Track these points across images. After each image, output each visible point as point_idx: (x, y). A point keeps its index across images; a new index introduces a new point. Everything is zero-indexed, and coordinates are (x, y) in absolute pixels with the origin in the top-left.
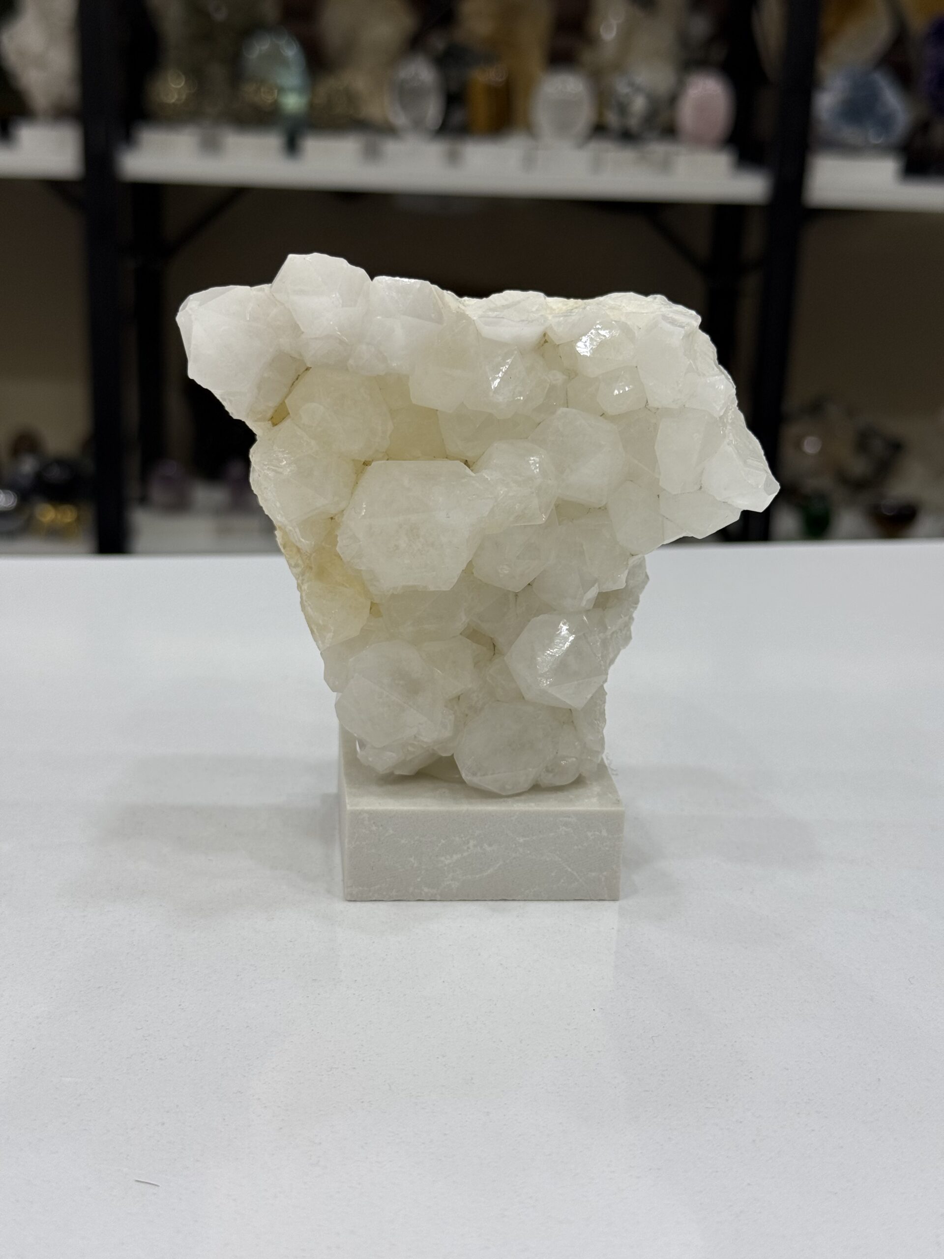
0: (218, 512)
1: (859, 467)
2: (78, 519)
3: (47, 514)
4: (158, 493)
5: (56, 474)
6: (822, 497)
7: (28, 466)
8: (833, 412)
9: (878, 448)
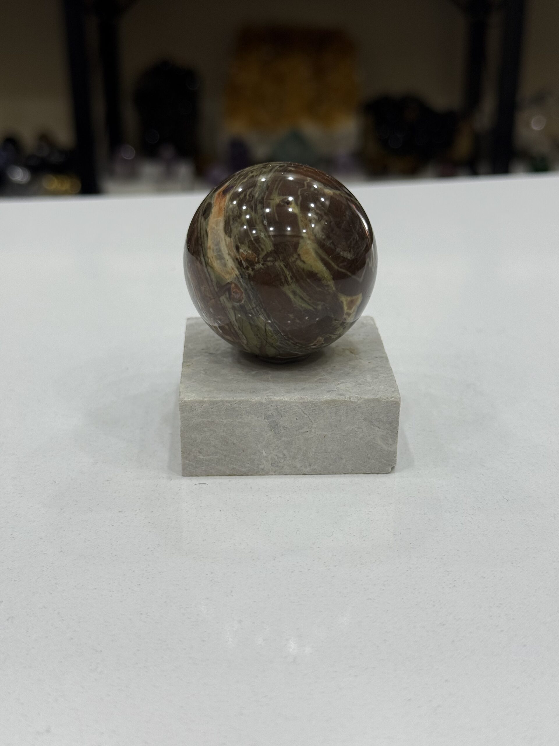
4: (119, 168)
6: (543, 158)
8: (551, 102)
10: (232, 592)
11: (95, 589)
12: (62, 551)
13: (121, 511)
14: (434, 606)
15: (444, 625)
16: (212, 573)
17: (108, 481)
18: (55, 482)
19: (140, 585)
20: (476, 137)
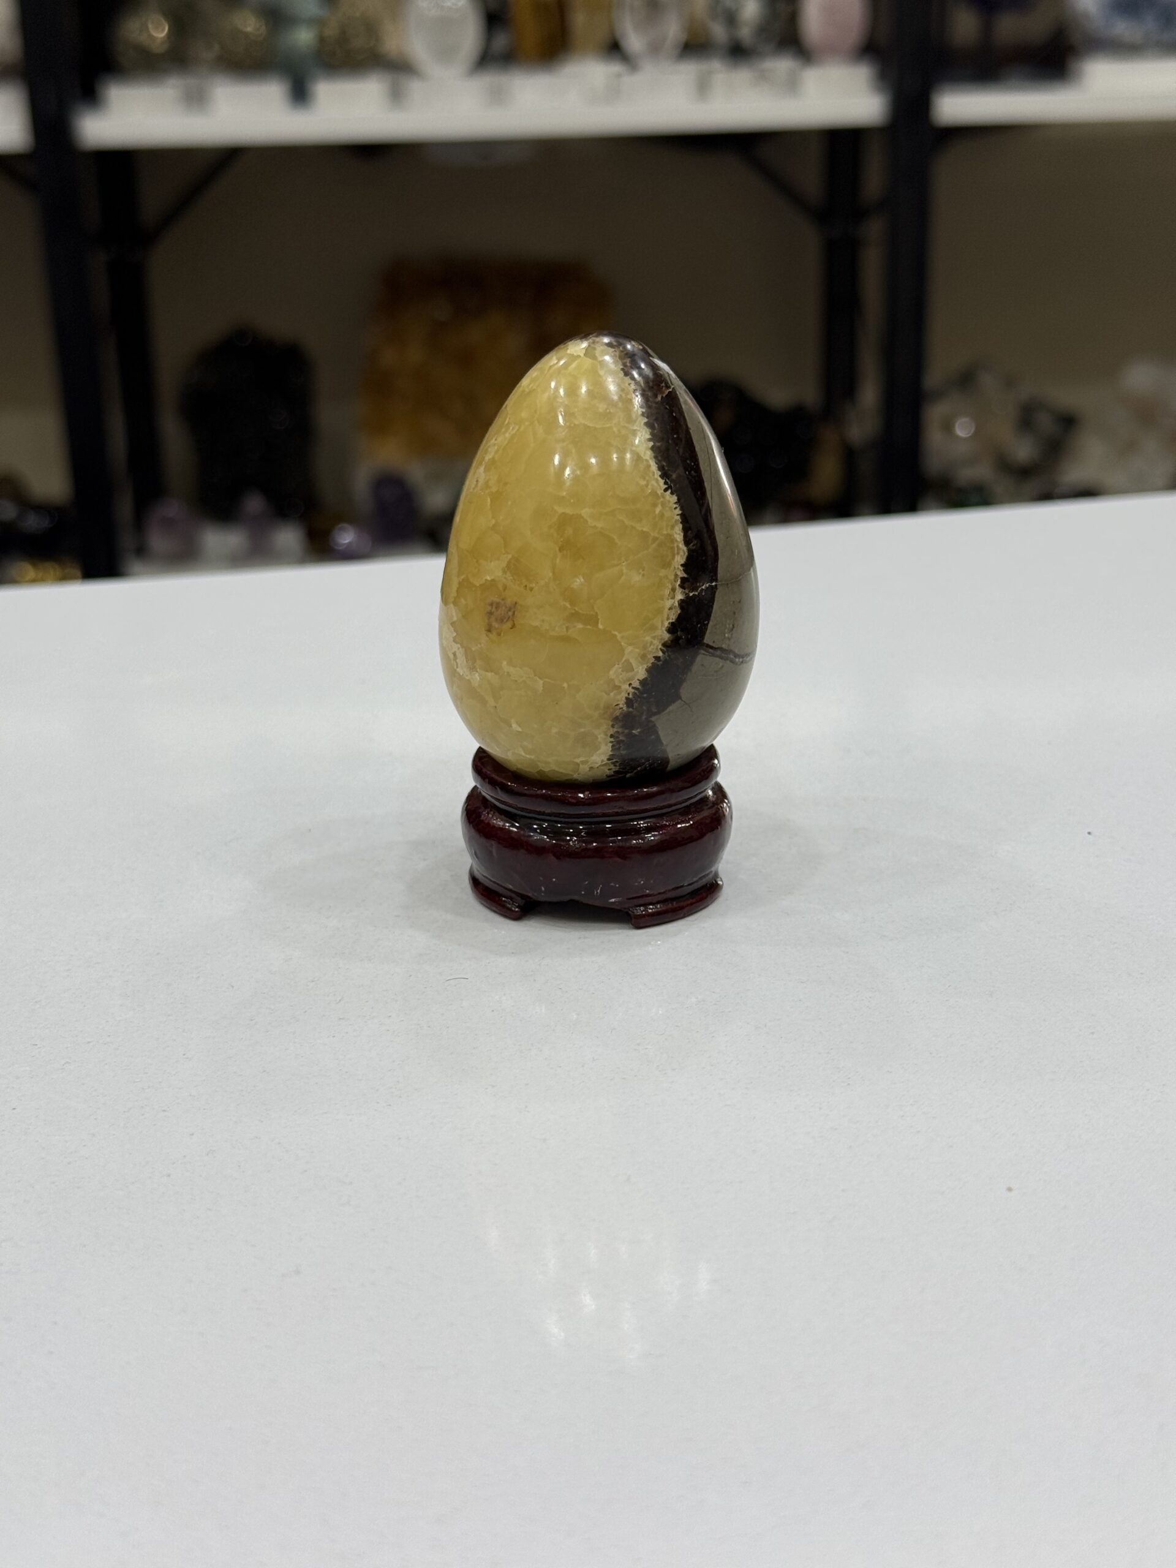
0: (235, 559)
1: (1024, 451)
3: (27, 574)
4: (158, 541)
5: (32, 523)
6: (980, 488)
8: (988, 381)
9: (1045, 423)
10: (526, 1107)
11: (326, 1113)
12: (265, 1071)
13: (343, 1019)
14: (820, 1108)
15: (836, 1129)
16: (493, 1086)
17: (313, 981)
18: (233, 987)
19: (390, 1105)
20: (850, 455)
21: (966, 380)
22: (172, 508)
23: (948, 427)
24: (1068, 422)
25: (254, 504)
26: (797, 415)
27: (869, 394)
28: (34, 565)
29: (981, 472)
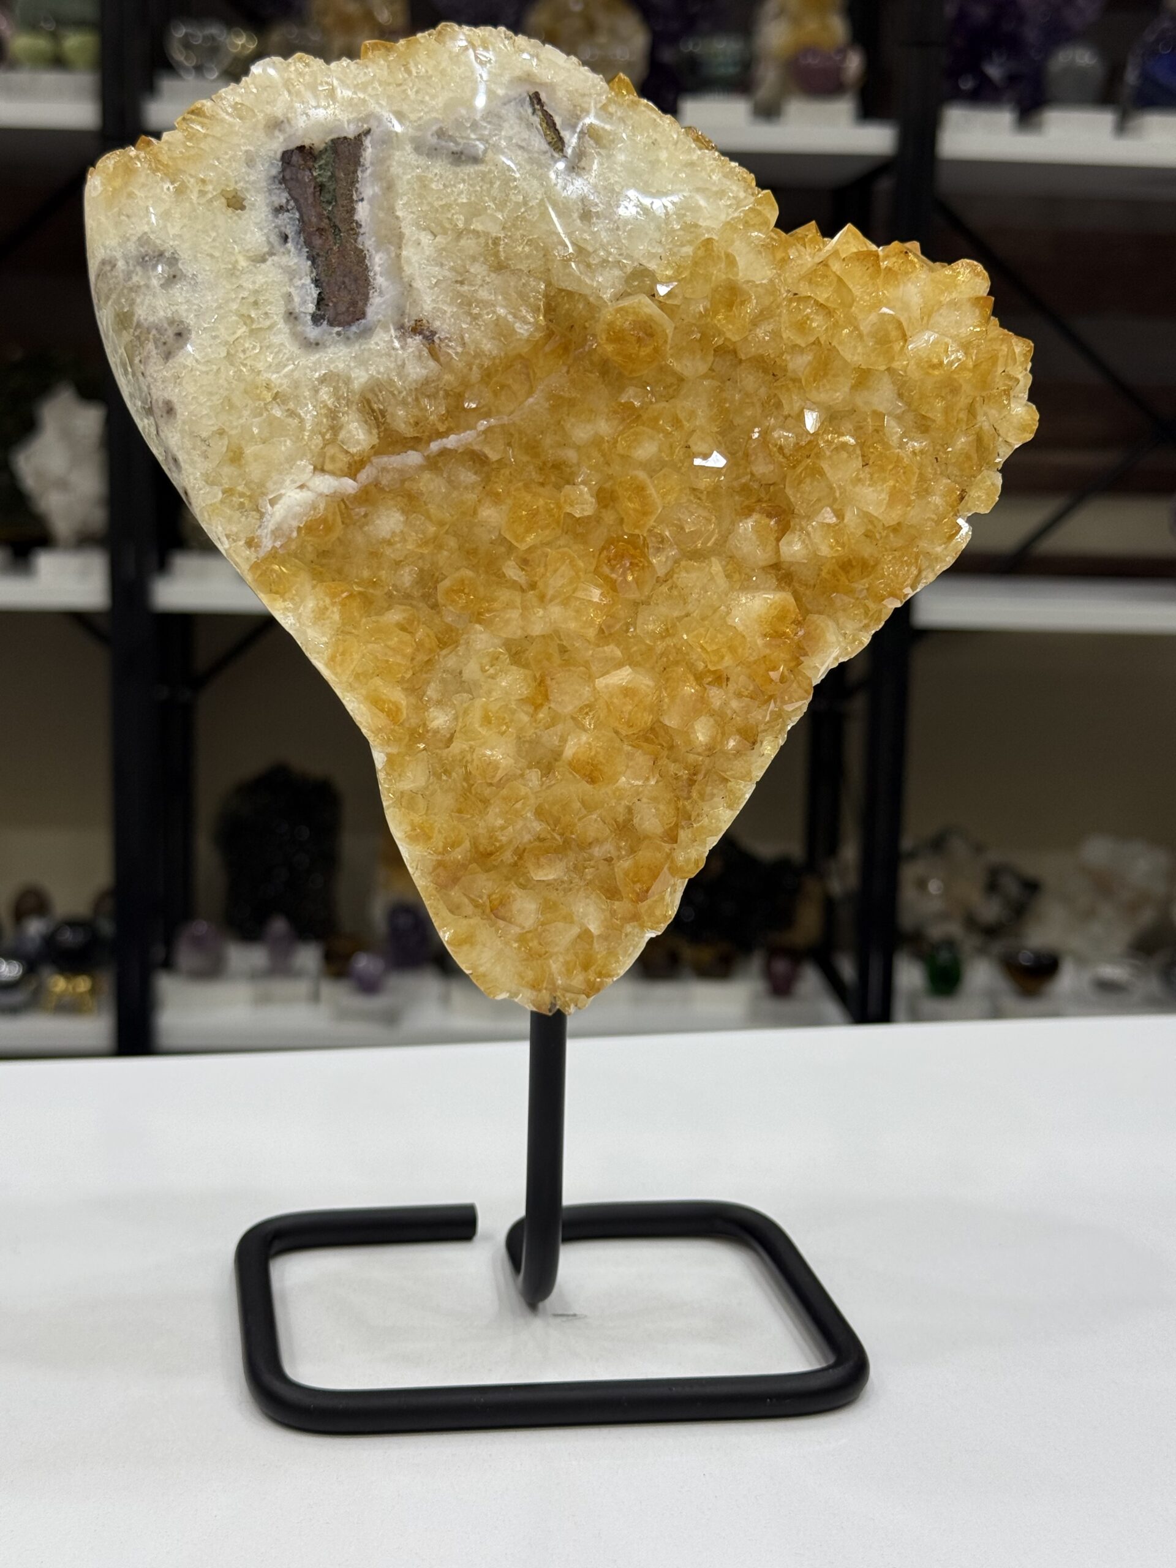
0: (255, 976)
1: (990, 911)
2: (93, 991)
3: (59, 984)
4: (186, 957)
5: (68, 937)
6: (950, 944)
7: (35, 928)
8: (959, 847)
9: (1012, 888)
20: (829, 905)
21: (938, 844)
22: (201, 927)
23: (922, 884)
24: (1032, 887)
25: (279, 926)
26: (783, 865)
27: (850, 853)
28: (67, 978)
29: (953, 929)
